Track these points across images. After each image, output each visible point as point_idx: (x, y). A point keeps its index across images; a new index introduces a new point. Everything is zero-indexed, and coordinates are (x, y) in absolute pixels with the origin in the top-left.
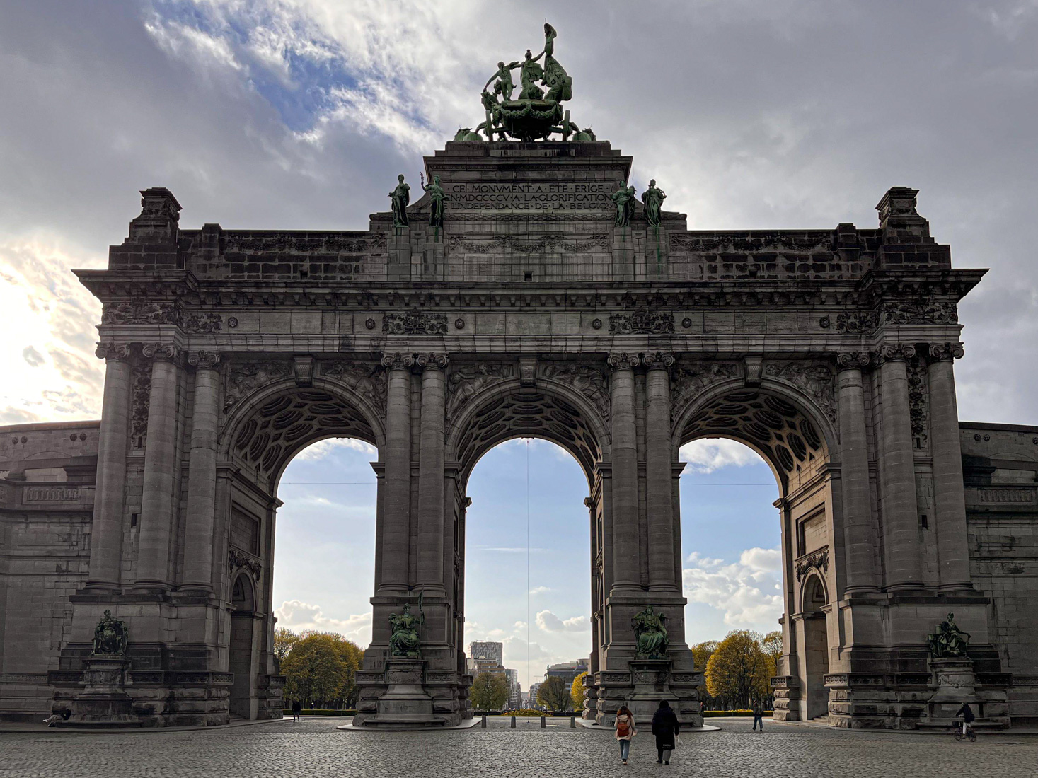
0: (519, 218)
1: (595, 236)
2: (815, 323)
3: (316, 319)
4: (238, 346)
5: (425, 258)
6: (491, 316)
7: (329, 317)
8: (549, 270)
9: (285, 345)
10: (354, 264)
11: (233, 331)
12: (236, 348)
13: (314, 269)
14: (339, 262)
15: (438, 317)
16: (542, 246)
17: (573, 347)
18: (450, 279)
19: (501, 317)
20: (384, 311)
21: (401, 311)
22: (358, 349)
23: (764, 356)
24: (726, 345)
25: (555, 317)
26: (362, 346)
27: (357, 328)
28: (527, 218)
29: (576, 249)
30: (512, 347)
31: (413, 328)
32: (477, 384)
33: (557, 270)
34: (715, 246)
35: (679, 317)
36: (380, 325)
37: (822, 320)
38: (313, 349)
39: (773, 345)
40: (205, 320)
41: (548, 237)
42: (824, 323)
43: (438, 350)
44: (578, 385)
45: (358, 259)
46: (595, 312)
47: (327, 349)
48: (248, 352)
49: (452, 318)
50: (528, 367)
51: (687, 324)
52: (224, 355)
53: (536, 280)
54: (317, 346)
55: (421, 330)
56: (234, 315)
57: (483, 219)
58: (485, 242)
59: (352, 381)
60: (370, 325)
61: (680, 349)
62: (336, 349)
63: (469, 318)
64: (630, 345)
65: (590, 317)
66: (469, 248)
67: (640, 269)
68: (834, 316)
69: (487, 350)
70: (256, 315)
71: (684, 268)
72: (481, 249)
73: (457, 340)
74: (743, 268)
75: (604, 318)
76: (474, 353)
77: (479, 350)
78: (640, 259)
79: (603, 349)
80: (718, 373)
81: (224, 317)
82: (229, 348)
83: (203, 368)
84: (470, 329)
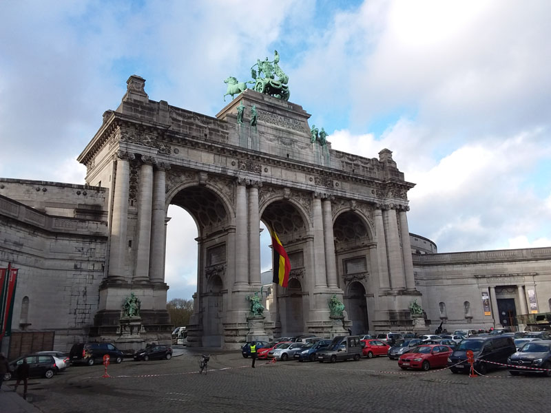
0: (280, 130)
1: (307, 145)
2: (371, 192)
3: (212, 156)
4: (178, 163)
5: (252, 139)
6: (276, 169)
7: (217, 157)
8: (295, 155)
9: (200, 167)
10: (226, 135)
11: (176, 155)
12: (178, 164)
13: (210, 134)
14: (221, 133)
15: (258, 166)
16: (291, 144)
17: (304, 187)
18: (262, 151)
19: (280, 170)
20: (238, 159)
21: (245, 160)
22: (229, 174)
23: (357, 201)
24: (348, 195)
25: (297, 173)
26: (230, 173)
27: (228, 164)
28: (283, 131)
29: (302, 148)
30: (284, 183)
31: (249, 168)
32: (268, 196)
33: (297, 155)
34: (342, 157)
35: (335, 182)
36: (237, 164)
37: (373, 191)
38: (211, 170)
39: (360, 198)
40: (163, 147)
41: (292, 140)
42: (373, 192)
43: (259, 180)
44: (301, 202)
45: (228, 134)
46: (310, 174)
47: (217, 171)
48: (183, 166)
49: (263, 167)
50: (287, 192)
51: (337, 185)
52: (172, 166)
53: (290, 157)
54: (212, 169)
55: (252, 170)
56: (176, 147)
57: (268, 127)
58: (271, 137)
59: (221, 187)
60: (233, 164)
61: (335, 194)
62: (220, 172)
63: (269, 168)
64: (321, 190)
65: (309, 176)
66: (267, 139)
67: (323, 161)
68: (375, 190)
69: (275, 183)
70: (186, 149)
71: (335, 164)
72: (271, 140)
73: (266, 177)
74: (351, 168)
75: (313, 177)
76: (271, 183)
77: (273, 182)
78: (323, 157)
79: (313, 190)
80: (343, 204)
81: (172, 148)
82: (174, 163)
83: (162, 170)
84: (269, 173)
